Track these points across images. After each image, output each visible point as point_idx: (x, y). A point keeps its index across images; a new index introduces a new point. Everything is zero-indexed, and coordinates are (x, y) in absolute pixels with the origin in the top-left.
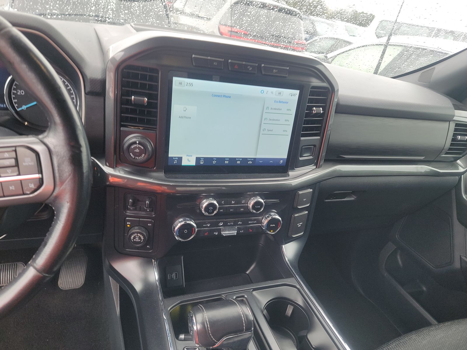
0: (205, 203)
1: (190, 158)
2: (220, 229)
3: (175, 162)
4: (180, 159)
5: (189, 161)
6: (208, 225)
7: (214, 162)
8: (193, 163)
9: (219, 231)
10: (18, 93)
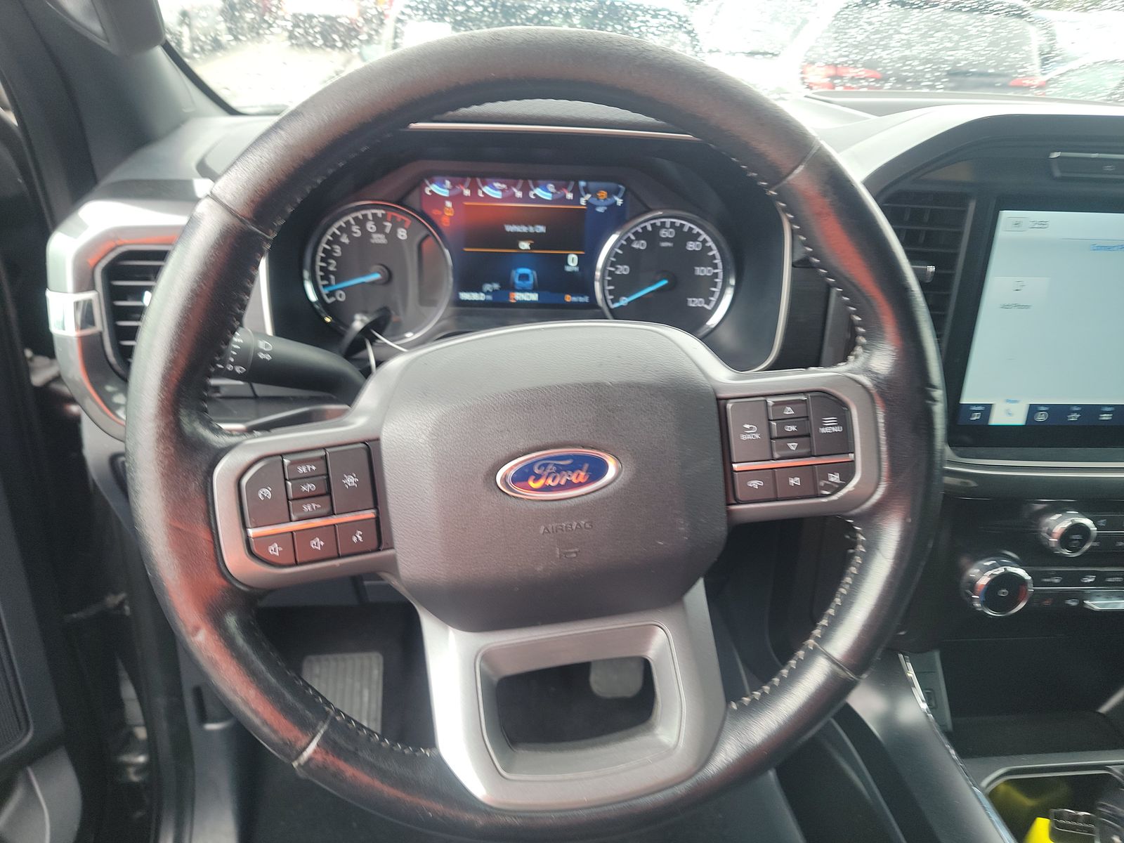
0: (1058, 524)
1: (1012, 406)
2: (1082, 592)
3: (976, 417)
4: (988, 409)
5: (1008, 414)
6: (1056, 581)
7: (1074, 417)
8: (1019, 419)
9: (1081, 597)
10: (618, 273)
